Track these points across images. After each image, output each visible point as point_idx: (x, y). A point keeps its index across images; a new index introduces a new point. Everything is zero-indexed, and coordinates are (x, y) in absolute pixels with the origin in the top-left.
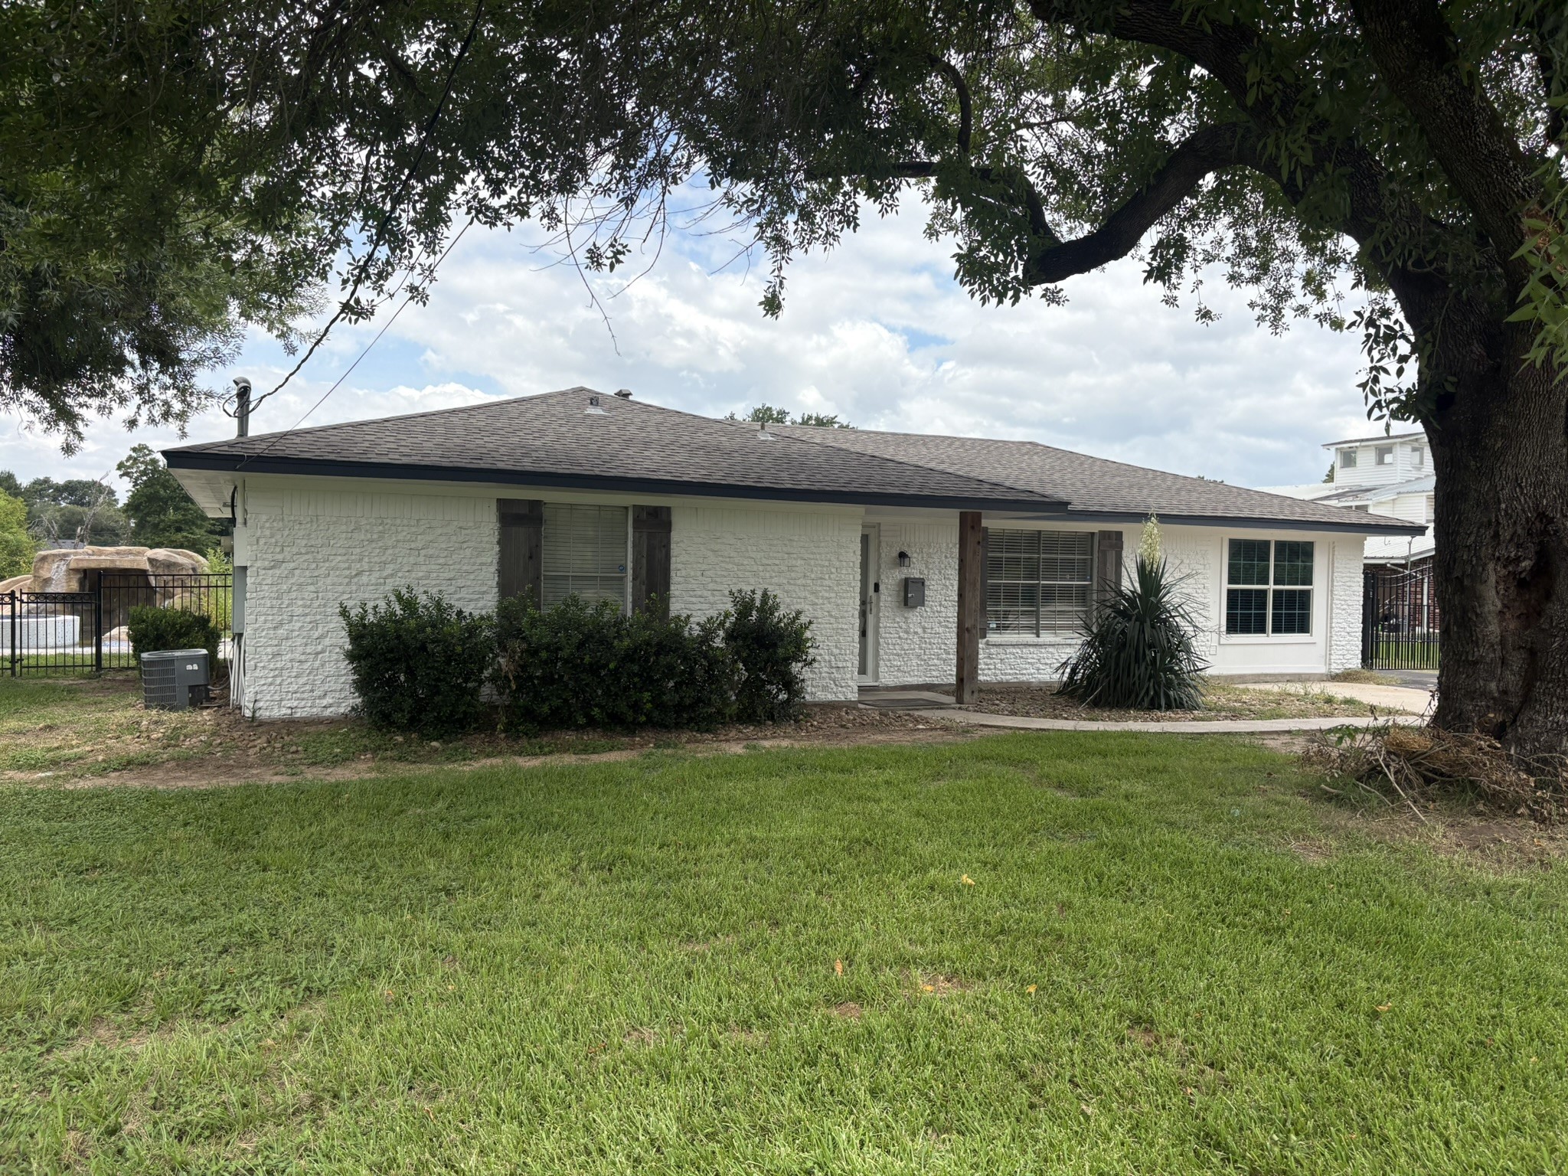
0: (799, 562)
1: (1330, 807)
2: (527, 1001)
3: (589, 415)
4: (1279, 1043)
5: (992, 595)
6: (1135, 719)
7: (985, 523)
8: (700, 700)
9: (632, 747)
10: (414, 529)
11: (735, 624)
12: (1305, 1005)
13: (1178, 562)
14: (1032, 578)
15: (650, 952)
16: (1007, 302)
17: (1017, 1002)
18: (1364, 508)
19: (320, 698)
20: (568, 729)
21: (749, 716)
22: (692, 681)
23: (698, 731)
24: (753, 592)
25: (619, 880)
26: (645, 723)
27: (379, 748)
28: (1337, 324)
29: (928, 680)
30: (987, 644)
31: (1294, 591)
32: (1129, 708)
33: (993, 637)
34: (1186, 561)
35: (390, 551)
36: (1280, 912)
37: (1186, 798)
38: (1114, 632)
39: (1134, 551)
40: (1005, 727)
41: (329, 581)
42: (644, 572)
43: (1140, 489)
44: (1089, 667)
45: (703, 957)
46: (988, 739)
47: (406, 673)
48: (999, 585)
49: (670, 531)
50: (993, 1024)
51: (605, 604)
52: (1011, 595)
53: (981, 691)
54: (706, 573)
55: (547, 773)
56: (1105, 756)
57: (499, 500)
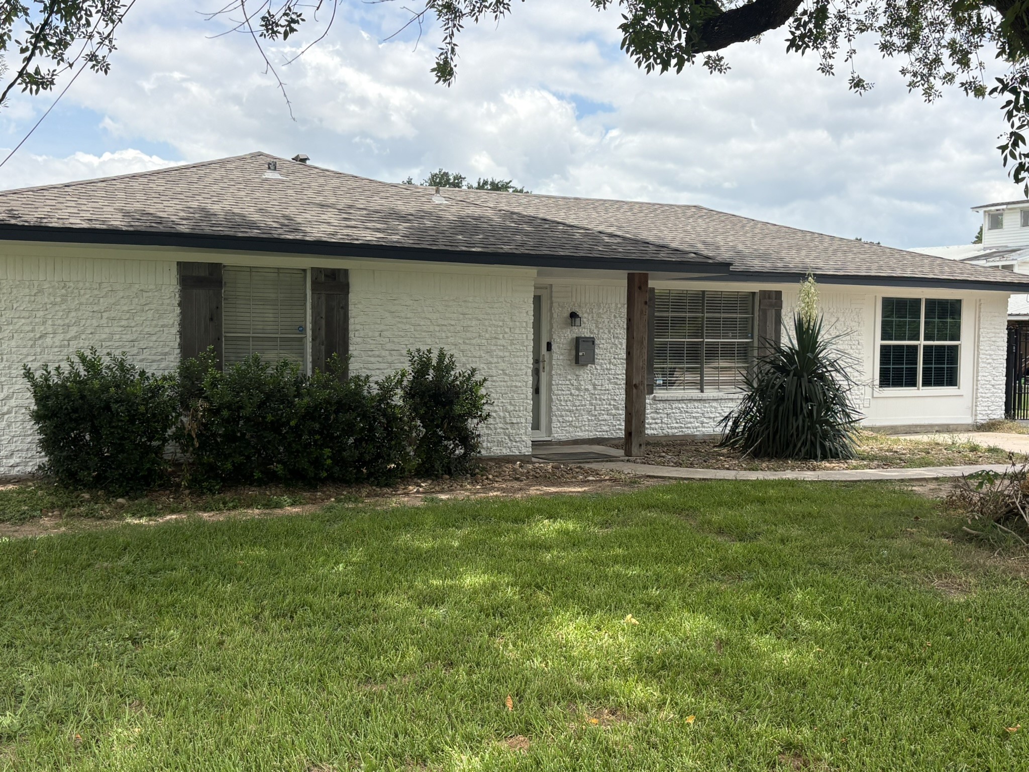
0: (474, 323)
1: (971, 547)
2: (211, 741)
3: (267, 180)
4: (917, 763)
5: (659, 352)
6: (793, 469)
7: (651, 284)
8: (379, 456)
9: (314, 501)
10: (96, 292)
11: (412, 382)
12: (942, 728)
13: (834, 320)
14: (697, 337)
15: (330, 693)
16: (672, 70)
17: (676, 732)
18: (1009, 268)
19: (7, 457)
20: (251, 485)
21: (427, 471)
22: (372, 439)
23: (377, 485)
24: (429, 351)
25: (300, 627)
26: (326, 479)
27: (66, 505)
28: (979, 91)
29: (599, 435)
30: (654, 399)
31: (943, 347)
32: (787, 458)
33: (660, 393)
34: (842, 319)
35: (73, 314)
36: (921, 645)
37: (838, 541)
38: (773, 387)
39: (792, 310)
40: (670, 478)
41: (13, 343)
42: (323, 332)
43: (799, 250)
44: (750, 420)
45: (381, 696)
46: (655, 489)
47: (91, 432)
48: (666, 343)
49: (348, 293)
50: (653, 752)
51: (286, 364)
52: (677, 353)
53: (648, 444)
54: (384, 334)
55: (231, 526)
56: (763, 503)
57: (179, 263)
